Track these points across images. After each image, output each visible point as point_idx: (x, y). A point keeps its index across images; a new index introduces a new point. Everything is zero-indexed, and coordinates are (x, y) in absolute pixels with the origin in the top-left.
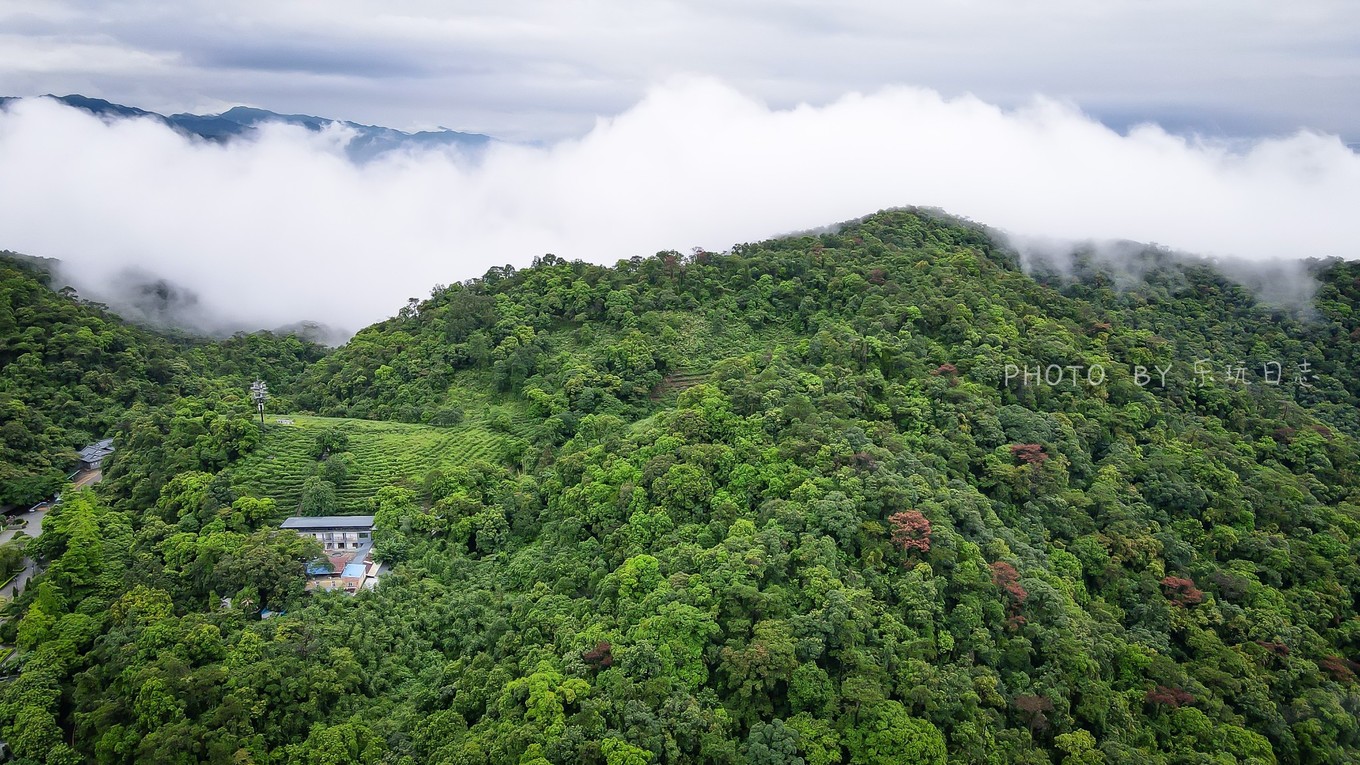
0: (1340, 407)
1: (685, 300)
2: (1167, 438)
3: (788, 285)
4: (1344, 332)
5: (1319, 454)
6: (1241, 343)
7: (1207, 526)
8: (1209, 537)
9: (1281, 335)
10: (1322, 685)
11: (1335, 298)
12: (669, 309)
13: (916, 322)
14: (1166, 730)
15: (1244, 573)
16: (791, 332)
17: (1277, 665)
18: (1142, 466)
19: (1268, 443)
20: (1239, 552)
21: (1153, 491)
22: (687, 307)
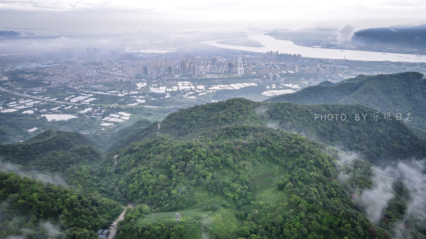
3: (264, 149)
12: (241, 161)
16: (268, 162)
22: (245, 159)
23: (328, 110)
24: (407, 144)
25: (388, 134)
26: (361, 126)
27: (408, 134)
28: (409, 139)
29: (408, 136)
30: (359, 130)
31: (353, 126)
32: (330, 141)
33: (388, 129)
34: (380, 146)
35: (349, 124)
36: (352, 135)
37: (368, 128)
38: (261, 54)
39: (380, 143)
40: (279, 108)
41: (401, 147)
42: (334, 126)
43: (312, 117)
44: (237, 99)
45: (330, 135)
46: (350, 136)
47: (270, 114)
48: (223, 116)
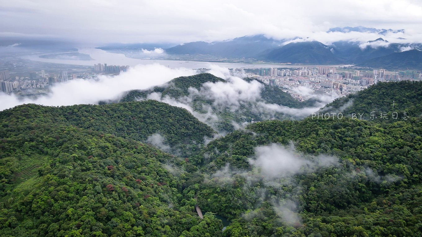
0: (135, 134)
1: (7, 154)
2: (124, 156)
3: (33, 143)
4: (131, 118)
5: (142, 149)
6: (114, 124)
7: (136, 169)
8: (137, 171)
9: (121, 121)
10: (158, 187)
11: (128, 111)
12: (4, 157)
13: (77, 148)
14: (147, 201)
15: (143, 175)
16: (38, 154)
17: (153, 187)
18: (124, 163)
19: (135, 150)
20: (141, 172)
21: (127, 166)
22: (9, 156)
23: (125, 108)
24: (191, 128)
25: (176, 122)
26: (154, 118)
27: (191, 121)
28: (192, 124)
29: (191, 122)
30: (153, 122)
31: (147, 119)
32: (128, 134)
33: (176, 118)
34: (171, 133)
35: (144, 118)
36: (147, 127)
37: (161, 119)
38: (90, 67)
39: (171, 130)
40: (76, 110)
41: (187, 131)
42: (130, 121)
43: (110, 116)
44: (26, 105)
45: (128, 129)
46: (145, 128)
47: (67, 116)
48: (6, 123)
